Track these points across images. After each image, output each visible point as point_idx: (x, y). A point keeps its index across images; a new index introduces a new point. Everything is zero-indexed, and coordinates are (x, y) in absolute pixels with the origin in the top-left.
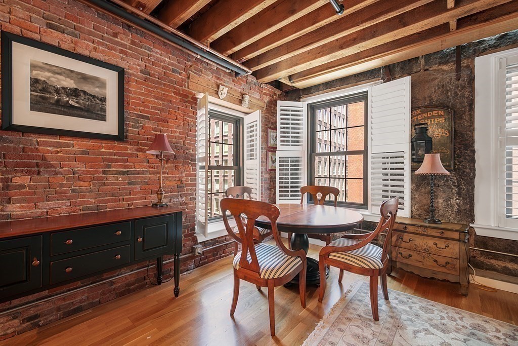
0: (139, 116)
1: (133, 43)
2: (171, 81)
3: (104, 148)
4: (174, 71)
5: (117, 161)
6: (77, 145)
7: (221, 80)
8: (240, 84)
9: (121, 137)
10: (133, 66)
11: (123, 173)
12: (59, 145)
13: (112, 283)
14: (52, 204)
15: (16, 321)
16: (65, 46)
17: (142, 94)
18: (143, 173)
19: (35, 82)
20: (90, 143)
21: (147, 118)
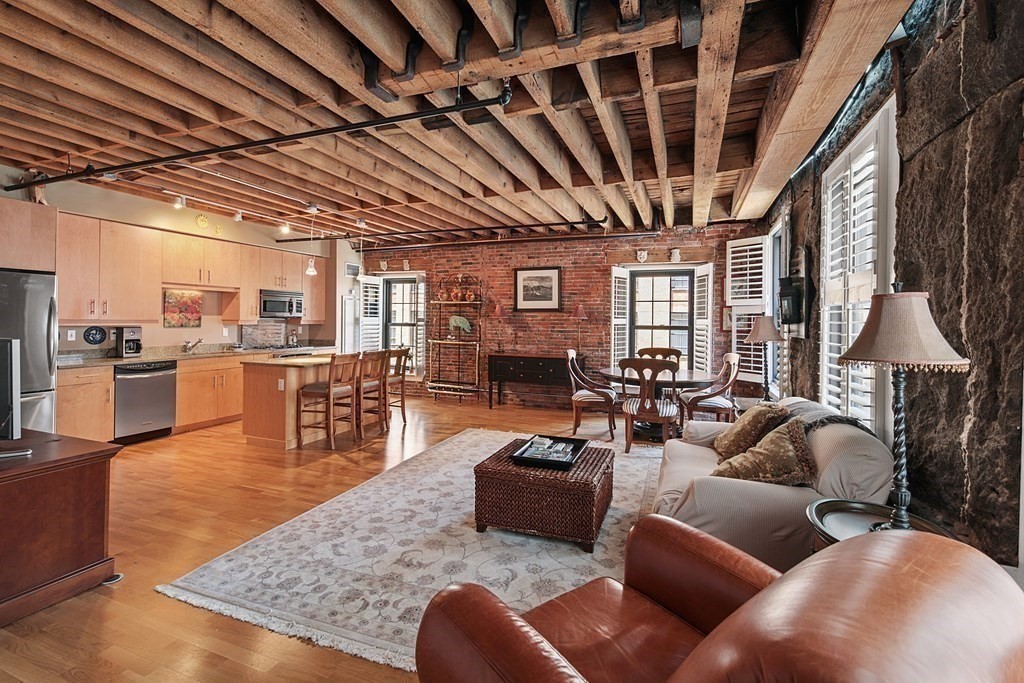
0: (571, 294)
1: (566, 248)
2: (593, 263)
3: (552, 317)
4: (594, 255)
5: (557, 324)
6: (540, 316)
7: (639, 245)
8: (665, 241)
9: (560, 309)
10: (566, 262)
11: (561, 332)
12: (533, 316)
13: (555, 399)
14: (530, 346)
15: (518, 399)
16: (536, 265)
17: (573, 279)
18: (573, 332)
19: (524, 287)
20: (546, 314)
21: (576, 294)
